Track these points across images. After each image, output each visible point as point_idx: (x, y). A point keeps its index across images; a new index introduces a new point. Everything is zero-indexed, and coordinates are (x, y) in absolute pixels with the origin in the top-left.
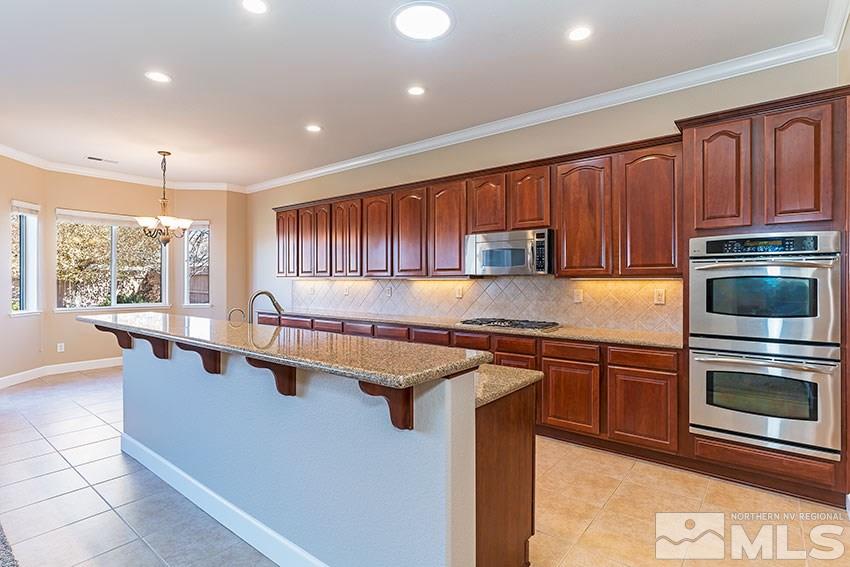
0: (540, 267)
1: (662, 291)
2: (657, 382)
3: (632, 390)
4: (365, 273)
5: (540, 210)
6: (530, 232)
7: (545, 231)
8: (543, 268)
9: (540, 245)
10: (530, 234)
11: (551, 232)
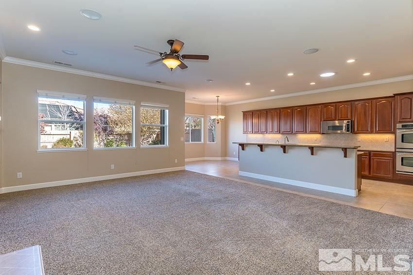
0: (348, 131)
1: (387, 138)
2: (387, 161)
3: (379, 163)
4: (281, 132)
5: (347, 115)
6: (345, 121)
7: (350, 121)
8: (349, 131)
9: (348, 125)
10: (345, 122)
11: (351, 121)
